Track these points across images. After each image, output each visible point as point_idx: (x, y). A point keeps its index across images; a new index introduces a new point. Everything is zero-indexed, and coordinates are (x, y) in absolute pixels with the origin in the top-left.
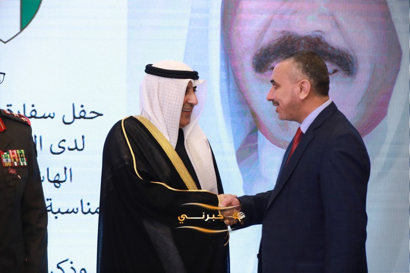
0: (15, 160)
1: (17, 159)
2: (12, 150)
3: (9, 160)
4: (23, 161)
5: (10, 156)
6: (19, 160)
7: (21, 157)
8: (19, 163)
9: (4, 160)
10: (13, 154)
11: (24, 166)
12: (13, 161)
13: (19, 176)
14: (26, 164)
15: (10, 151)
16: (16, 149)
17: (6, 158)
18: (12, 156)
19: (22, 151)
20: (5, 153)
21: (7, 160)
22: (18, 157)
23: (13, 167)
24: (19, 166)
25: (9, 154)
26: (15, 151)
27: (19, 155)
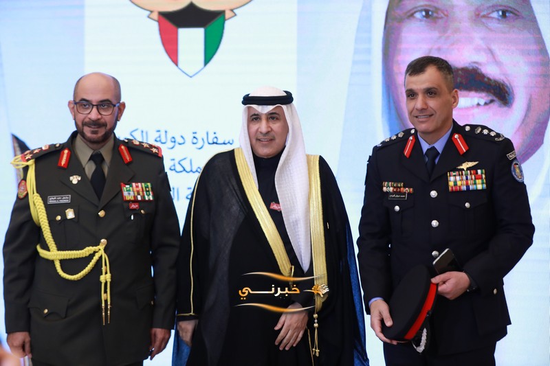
0: (139, 194)
1: (141, 193)
2: (136, 182)
3: (132, 193)
4: (148, 195)
5: (133, 189)
6: (143, 194)
7: (147, 191)
8: (143, 197)
9: (125, 193)
10: (137, 187)
11: (149, 200)
12: (136, 194)
13: (142, 211)
14: (151, 199)
15: (134, 184)
16: (141, 182)
17: (129, 190)
18: (135, 189)
19: (149, 184)
20: (128, 186)
21: (129, 194)
22: (143, 191)
23: (135, 201)
24: (143, 201)
25: (132, 186)
26: (139, 184)
27: (144, 189)
